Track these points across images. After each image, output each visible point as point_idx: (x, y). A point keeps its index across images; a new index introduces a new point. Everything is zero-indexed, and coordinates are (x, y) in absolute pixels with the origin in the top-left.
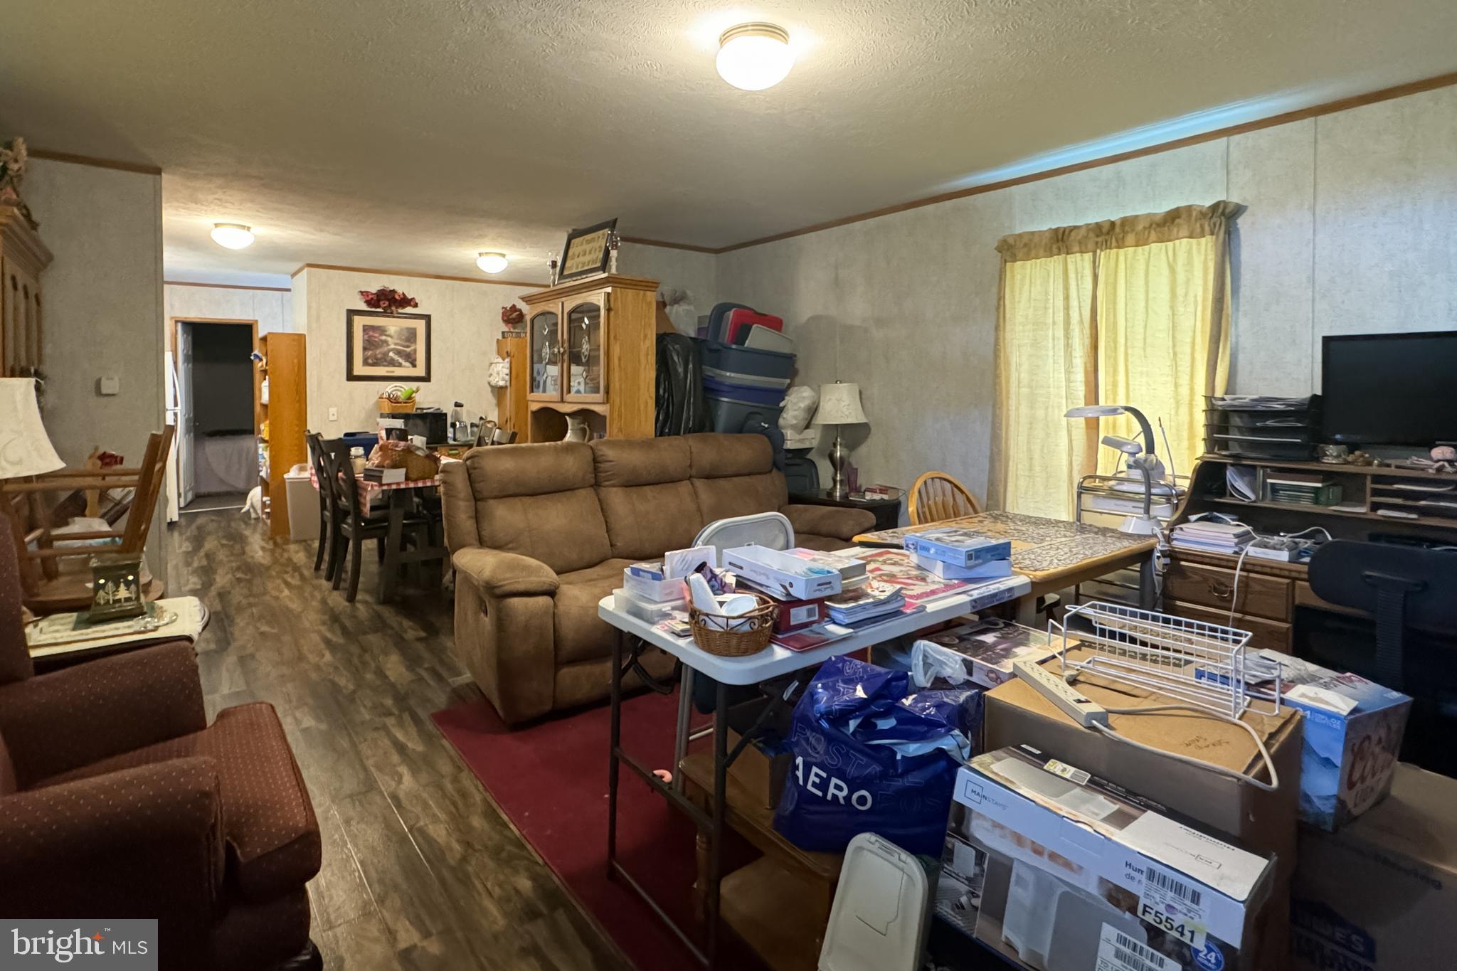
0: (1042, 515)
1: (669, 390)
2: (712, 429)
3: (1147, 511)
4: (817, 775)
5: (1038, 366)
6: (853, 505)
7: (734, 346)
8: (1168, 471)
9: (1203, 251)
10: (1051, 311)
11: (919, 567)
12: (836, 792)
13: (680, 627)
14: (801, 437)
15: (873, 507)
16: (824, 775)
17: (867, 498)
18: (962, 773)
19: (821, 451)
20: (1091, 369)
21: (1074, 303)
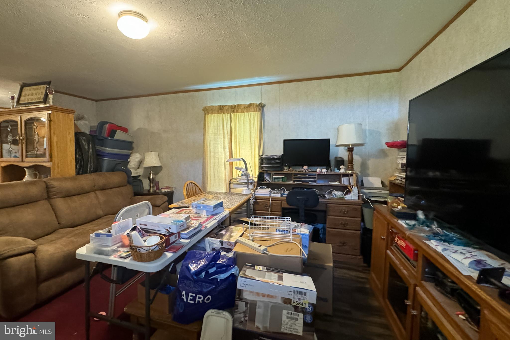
0: (218, 191)
1: (82, 156)
2: (101, 171)
3: (248, 187)
4: (191, 296)
5: (216, 146)
6: (158, 194)
7: (109, 138)
8: (251, 176)
9: (257, 116)
10: (219, 130)
11: (196, 213)
12: (199, 300)
13: (124, 255)
14: (137, 171)
15: (165, 194)
16: (194, 295)
17: (163, 191)
18: (239, 279)
19: (144, 176)
20: (230, 147)
21: (225, 128)
